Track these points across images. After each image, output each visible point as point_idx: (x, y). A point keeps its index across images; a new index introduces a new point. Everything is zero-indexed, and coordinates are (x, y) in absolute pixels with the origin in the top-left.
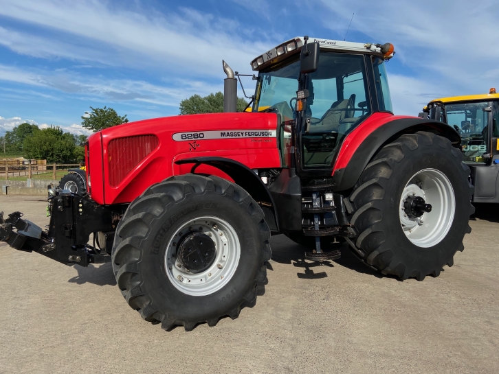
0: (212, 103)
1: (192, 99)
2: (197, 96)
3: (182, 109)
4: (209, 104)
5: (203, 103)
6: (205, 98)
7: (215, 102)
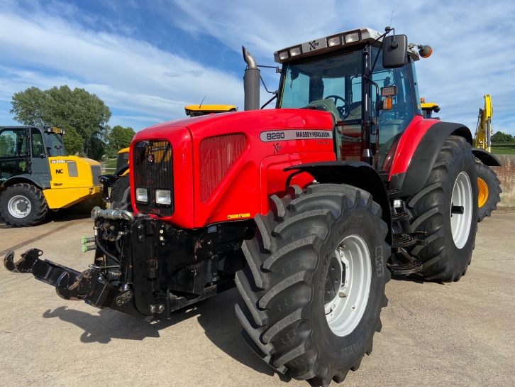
0: (57, 97)
1: (29, 92)
2: (34, 89)
3: (15, 103)
4: (52, 99)
5: (44, 97)
6: (46, 92)
7: (59, 97)
